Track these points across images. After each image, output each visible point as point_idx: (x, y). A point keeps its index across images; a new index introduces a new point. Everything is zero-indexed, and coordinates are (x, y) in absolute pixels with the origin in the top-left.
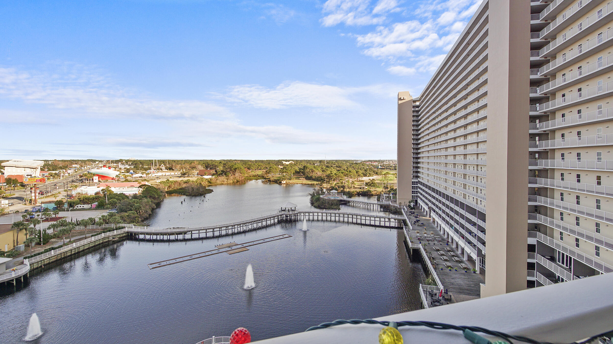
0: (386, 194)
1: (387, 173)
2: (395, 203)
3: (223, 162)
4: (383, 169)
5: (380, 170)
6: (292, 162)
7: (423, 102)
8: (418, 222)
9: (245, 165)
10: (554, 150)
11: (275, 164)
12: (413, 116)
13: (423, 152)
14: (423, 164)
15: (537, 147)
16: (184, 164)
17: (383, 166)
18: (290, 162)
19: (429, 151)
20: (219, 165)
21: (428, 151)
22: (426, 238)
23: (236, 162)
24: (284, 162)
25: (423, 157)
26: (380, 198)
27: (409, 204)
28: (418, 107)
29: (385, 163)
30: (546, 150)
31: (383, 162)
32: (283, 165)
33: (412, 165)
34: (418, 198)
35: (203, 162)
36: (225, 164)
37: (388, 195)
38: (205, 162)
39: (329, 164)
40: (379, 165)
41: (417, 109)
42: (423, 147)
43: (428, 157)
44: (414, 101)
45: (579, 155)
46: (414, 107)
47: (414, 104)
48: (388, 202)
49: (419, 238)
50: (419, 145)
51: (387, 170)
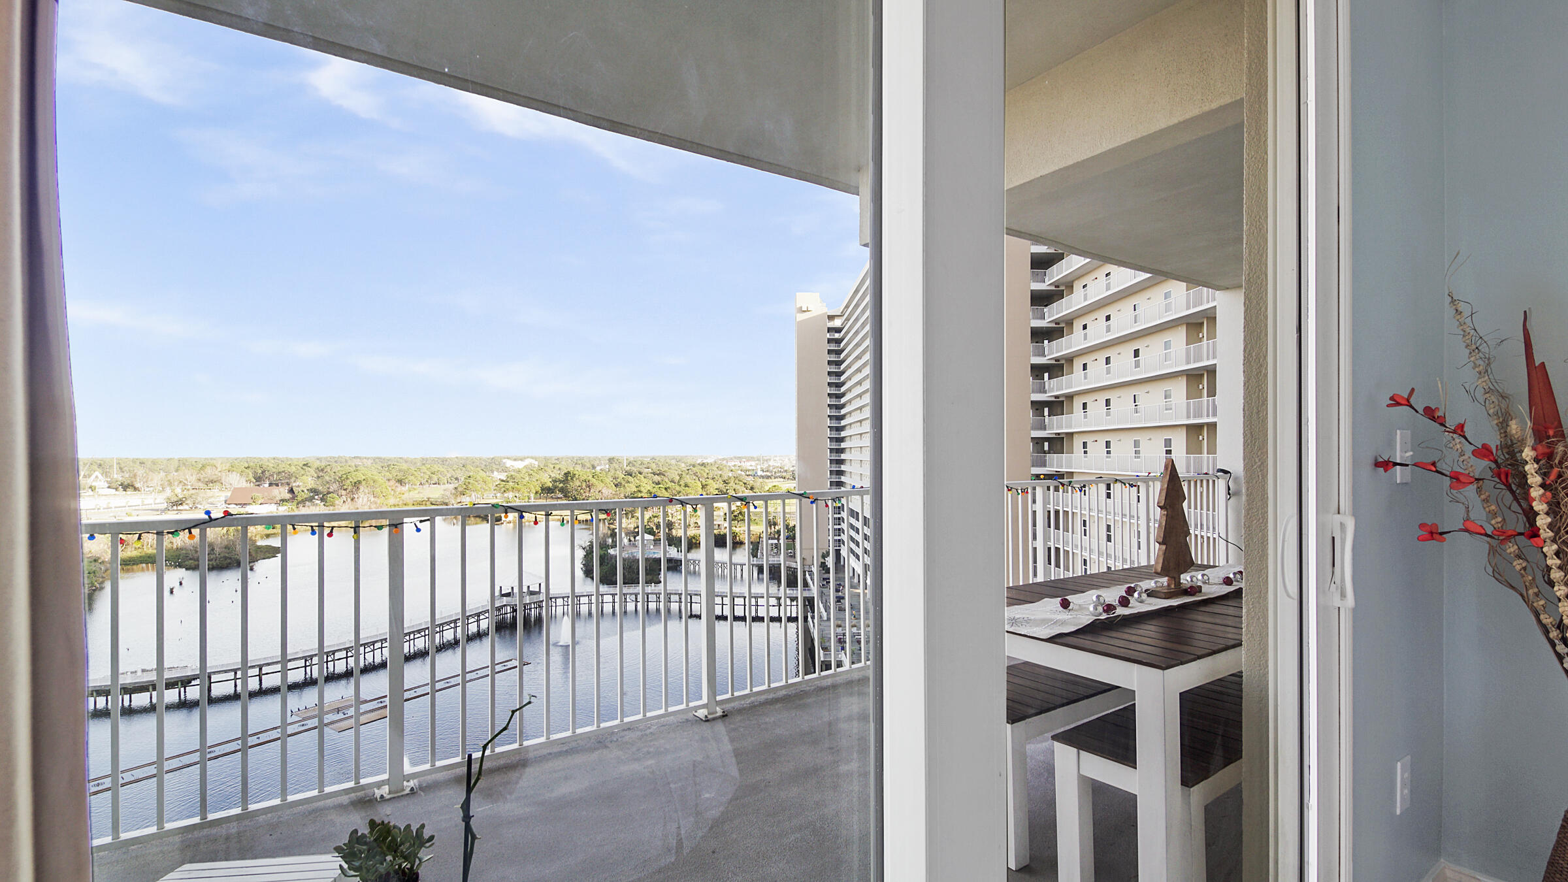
0: (772, 539)
1: (775, 486)
2: (792, 559)
3: (317, 464)
4: (768, 477)
5: (761, 480)
6: (533, 461)
7: (848, 319)
8: (840, 602)
9: (389, 471)
10: (1071, 434)
11: (483, 467)
12: (830, 352)
13: (851, 436)
14: (851, 465)
15: (1045, 429)
16: (177, 471)
17: (767, 471)
18: (527, 462)
19: (863, 435)
20: (303, 472)
21: (861, 434)
22: (855, 636)
23: (358, 462)
24: (509, 463)
25: (851, 448)
26: (758, 549)
27: (823, 561)
28: (838, 330)
29: (771, 463)
30: (1059, 434)
31: (767, 460)
32: (505, 470)
33: (829, 467)
34: (842, 545)
35: (247, 466)
36: (322, 470)
37: (776, 541)
38: (251, 464)
39: (634, 466)
40: (759, 467)
41: (837, 336)
42: (850, 424)
43: (861, 447)
44: (831, 318)
45: (1108, 444)
46: (830, 330)
47: (831, 324)
48: (776, 559)
49: (841, 638)
50: (842, 419)
51: (776, 480)
